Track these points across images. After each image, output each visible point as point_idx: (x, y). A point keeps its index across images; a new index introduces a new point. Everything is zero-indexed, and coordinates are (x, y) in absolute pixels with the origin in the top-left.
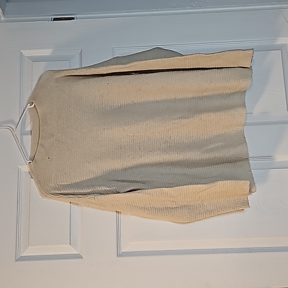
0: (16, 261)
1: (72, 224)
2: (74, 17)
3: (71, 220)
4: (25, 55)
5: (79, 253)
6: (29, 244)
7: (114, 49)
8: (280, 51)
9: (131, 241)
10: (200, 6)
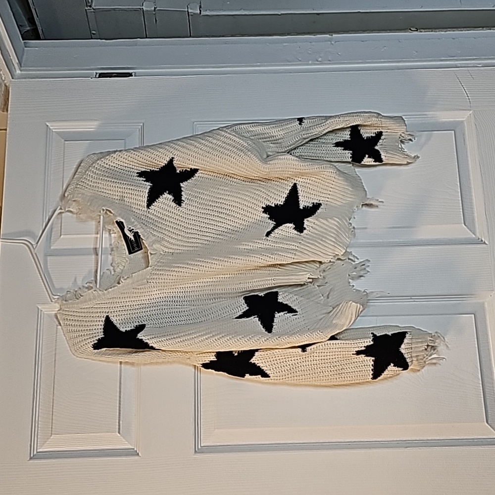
0: (31, 458)
1: (122, 400)
2: (132, 73)
3: (122, 394)
4: (54, 130)
5: (133, 447)
6: (53, 432)
7: (195, 123)
8: (453, 132)
9: (217, 428)
10: (330, 61)
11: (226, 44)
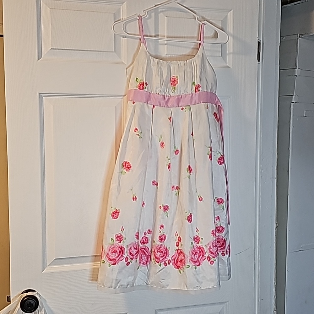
1: (70, 51)
2: (260, 61)
3: (74, 51)
4: (228, 14)
5: (42, 57)
6: (52, 9)
7: (229, 98)
9: (53, 107)
10: (261, 177)
11: (274, 117)
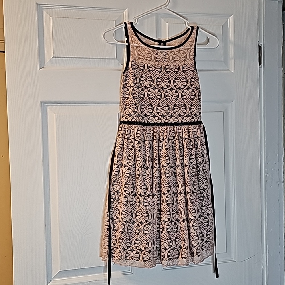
0: (37, 4)
2: (261, 65)
4: (229, 19)
6: (53, 18)
7: (232, 102)
8: (226, 252)
9: (56, 115)
10: (267, 181)
